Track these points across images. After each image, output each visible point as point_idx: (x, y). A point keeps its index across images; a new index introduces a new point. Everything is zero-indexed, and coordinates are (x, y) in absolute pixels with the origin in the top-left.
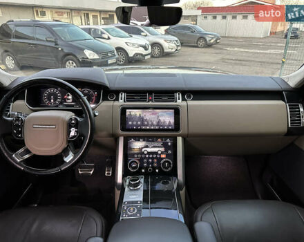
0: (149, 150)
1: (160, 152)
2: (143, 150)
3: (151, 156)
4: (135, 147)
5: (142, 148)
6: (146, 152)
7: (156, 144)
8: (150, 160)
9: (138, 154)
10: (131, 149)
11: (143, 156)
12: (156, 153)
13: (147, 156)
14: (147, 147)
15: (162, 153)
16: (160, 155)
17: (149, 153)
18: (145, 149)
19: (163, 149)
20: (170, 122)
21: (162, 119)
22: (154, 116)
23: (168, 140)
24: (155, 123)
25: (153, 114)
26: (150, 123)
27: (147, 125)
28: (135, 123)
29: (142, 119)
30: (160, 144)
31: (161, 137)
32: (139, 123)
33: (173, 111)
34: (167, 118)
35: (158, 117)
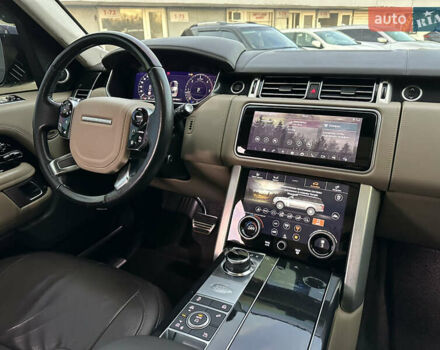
0: (289, 202)
1: (311, 212)
2: (276, 200)
3: (290, 216)
4: (260, 192)
5: (275, 196)
6: (280, 206)
7: (305, 192)
8: (287, 225)
9: (263, 206)
10: (251, 193)
11: (273, 212)
12: (303, 212)
13: (282, 214)
14: (285, 195)
15: (317, 214)
16: (311, 218)
17: (287, 209)
18: (280, 199)
19: (320, 207)
20: (347, 146)
21: (328, 137)
22: (310, 129)
23: (337, 189)
24: (309, 145)
25: (309, 124)
26: (299, 143)
27: (291, 148)
28: (266, 140)
30: (315, 194)
32: (275, 141)
33: (360, 120)
34: (342, 137)
35: (320, 132)
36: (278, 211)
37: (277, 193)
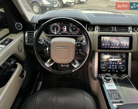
0: (113, 60)
1: (118, 61)
2: (109, 60)
3: (114, 63)
4: (105, 58)
5: (109, 59)
6: (110, 61)
7: (116, 57)
8: (113, 65)
9: (106, 62)
10: (102, 59)
11: (109, 63)
12: (116, 62)
13: (111, 63)
14: (111, 58)
15: (120, 61)
16: (119, 62)
17: (112, 62)
18: (110, 59)
19: (120, 60)
20: (126, 44)
21: (122, 43)
22: (117, 41)
23: (124, 55)
24: (118, 45)
25: (117, 39)
26: (115, 45)
27: (113, 46)
28: (106, 45)
29: (110, 43)
30: (119, 57)
31: (120, 53)
32: (108, 45)
33: (129, 38)
34: (125, 42)
35: (120, 41)
36: (110, 62)
37: (109, 58)
